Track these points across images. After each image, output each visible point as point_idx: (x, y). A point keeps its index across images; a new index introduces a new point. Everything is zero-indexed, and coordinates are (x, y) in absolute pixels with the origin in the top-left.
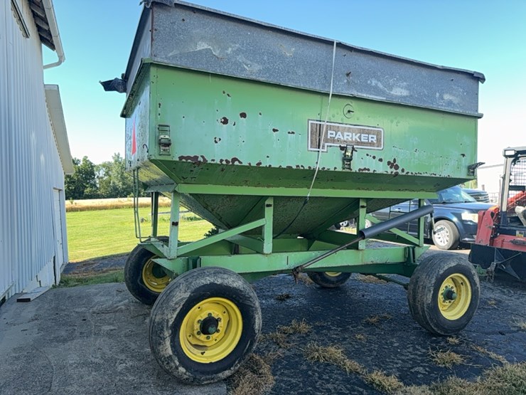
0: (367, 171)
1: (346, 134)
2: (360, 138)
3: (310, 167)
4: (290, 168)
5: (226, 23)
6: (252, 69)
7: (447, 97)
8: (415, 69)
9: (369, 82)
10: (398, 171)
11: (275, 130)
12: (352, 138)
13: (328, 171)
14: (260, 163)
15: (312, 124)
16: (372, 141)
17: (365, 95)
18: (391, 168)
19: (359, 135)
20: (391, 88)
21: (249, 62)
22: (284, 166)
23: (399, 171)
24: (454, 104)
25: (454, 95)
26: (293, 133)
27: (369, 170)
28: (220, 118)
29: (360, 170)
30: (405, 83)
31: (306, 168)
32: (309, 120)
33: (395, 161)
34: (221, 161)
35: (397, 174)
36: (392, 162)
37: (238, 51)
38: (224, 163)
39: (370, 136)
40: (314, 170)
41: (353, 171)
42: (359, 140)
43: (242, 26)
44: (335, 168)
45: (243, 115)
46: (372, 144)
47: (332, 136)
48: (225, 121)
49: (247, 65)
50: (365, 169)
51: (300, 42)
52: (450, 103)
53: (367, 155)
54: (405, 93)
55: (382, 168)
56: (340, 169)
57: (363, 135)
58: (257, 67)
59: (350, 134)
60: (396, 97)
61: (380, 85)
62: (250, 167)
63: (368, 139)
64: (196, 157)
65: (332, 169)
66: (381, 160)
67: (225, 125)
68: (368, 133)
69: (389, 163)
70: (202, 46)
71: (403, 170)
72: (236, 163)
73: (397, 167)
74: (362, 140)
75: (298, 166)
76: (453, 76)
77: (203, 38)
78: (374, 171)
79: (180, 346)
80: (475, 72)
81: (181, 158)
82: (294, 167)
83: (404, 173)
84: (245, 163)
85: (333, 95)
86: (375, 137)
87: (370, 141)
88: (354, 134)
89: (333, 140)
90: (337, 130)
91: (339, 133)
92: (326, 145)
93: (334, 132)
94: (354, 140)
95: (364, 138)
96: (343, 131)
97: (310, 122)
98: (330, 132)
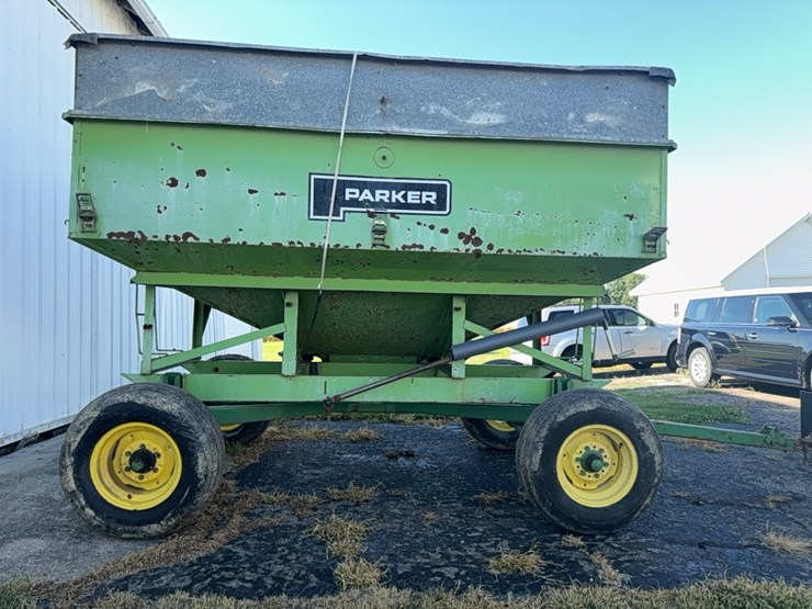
0: (417, 249)
1: (378, 192)
2: (405, 197)
3: (312, 244)
4: (278, 245)
5: (178, 52)
6: (217, 110)
7: (592, 118)
8: (526, 77)
9: (423, 109)
10: (479, 247)
11: (251, 192)
12: (390, 198)
13: (346, 250)
14: (229, 239)
15: (315, 179)
16: (428, 202)
17: (406, 131)
18: (466, 243)
19: (403, 193)
20: (468, 114)
21: (212, 100)
22: (268, 243)
23: (483, 248)
24: (608, 128)
25: (610, 113)
26: (283, 194)
27: (421, 247)
28: (166, 178)
29: (404, 247)
30: (499, 104)
31: (307, 245)
32: (310, 174)
33: (473, 231)
34: (168, 237)
35: (478, 254)
36: (468, 233)
37: (194, 89)
38: (172, 239)
39: (424, 194)
40: (321, 249)
41: (393, 248)
42: (402, 201)
43: (202, 54)
44: (359, 245)
45: (201, 173)
46: (428, 206)
47: (352, 196)
48: (174, 183)
49: (209, 105)
50: (414, 246)
51: (298, 62)
52: (599, 127)
53: (419, 224)
54: (496, 119)
55: (448, 244)
56: (366, 246)
57: (410, 193)
58: (223, 106)
59: (387, 192)
60: (478, 127)
61: (446, 112)
62: (211, 244)
63: (421, 199)
64: (131, 234)
65: (353, 247)
66: (445, 231)
67: (173, 189)
68: (422, 188)
69: (461, 235)
70: (142, 87)
71: (490, 247)
72: (190, 240)
73: (478, 242)
74: (409, 201)
75: (292, 243)
76: (609, 81)
77: (143, 78)
78: (432, 248)
79: (91, 481)
80: (652, 68)
81: (111, 235)
82: (286, 244)
83: (494, 252)
84: (204, 240)
85: (345, 134)
86: (434, 195)
87: (424, 202)
88: (394, 192)
89: (355, 203)
90: (362, 186)
91: (367, 191)
92: (342, 209)
93: (357, 191)
94: (394, 201)
95: (412, 197)
96: (373, 187)
97: (313, 177)
98: (348, 190)
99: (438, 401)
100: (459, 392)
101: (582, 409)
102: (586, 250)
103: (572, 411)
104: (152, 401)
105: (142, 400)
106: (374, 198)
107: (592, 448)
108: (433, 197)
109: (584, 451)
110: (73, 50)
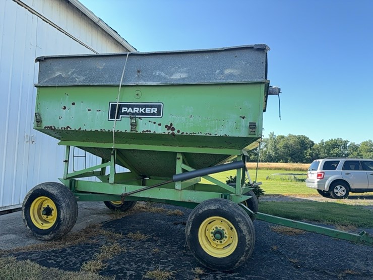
0: (148, 132)
1: (134, 109)
2: (145, 110)
3: (109, 130)
4: (97, 131)
5: (70, 60)
6: (80, 80)
7: (227, 72)
8: (199, 55)
9: (154, 73)
10: (174, 132)
11: (89, 110)
12: (139, 111)
13: (121, 133)
14: (80, 129)
15: (112, 104)
16: (154, 112)
18: (168, 130)
19: (144, 109)
20: (172, 74)
21: (79, 76)
22: (93, 130)
23: (175, 132)
24: (234, 76)
25: (236, 68)
26: (100, 111)
27: (150, 131)
28: (63, 107)
29: (143, 131)
30: (185, 69)
31: (107, 131)
32: (110, 102)
33: (171, 125)
34: (62, 128)
35: (173, 134)
36: (169, 125)
37: (73, 73)
38: (63, 129)
39: (152, 109)
40: (112, 132)
41: (139, 132)
42: (144, 112)
43: (77, 60)
44: (126, 131)
45: (73, 104)
46: (154, 114)
47: (125, 111)
48: (65, 108)
49: (78, 78)
50: (147, 131)
51: (109, 59)
52: (231, 75)
53: (150, 121)
54: (184, 76)
55: (161, 130)
56: (129, 131)
57: (147, 109)
58: (82, 78)
59: (138, 109)
60: (176, 80)
61: (163, 74)
62: (75, 131)
63: (151, 111)
64: (51, 127)
65: (124, 131)
66: (160, 125)
67: (64, 110)
68: (151, 106)
69: (166, 126)
70: (58, 74)
71: (178, 131)
72: (69, 129)
73: (173, 129)
74: (146, 112)
75: (101, 130)
76: (237, 53)
77: (58, 70)
78: (154, 132)
81: (45, 127)
82: (99, 130)
83: (180, 134)
84: (73, 129)
85: (122, 86)
86: (156, 109)
87: (152, 112)
88: (141, 108)
89: (126, 113)
90: (128, 106)
91: (130, 109)
92: (121, 116)
93: (127, 108)
94: (140, 112)
95: (148, 110)
96: (133, 107)
97: (111, 103)
98: (123, 108)
99: (170, 199)
100: (179, 196)
101: (210, 208)
102: (221, 133)
103: (206, 209)
104: (48, 189)
105: (45, 189)
106: (133, 111)
107: (219, 228)
108: (155, 110)
109: (215, 229)
110: (38, 62)
